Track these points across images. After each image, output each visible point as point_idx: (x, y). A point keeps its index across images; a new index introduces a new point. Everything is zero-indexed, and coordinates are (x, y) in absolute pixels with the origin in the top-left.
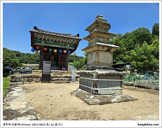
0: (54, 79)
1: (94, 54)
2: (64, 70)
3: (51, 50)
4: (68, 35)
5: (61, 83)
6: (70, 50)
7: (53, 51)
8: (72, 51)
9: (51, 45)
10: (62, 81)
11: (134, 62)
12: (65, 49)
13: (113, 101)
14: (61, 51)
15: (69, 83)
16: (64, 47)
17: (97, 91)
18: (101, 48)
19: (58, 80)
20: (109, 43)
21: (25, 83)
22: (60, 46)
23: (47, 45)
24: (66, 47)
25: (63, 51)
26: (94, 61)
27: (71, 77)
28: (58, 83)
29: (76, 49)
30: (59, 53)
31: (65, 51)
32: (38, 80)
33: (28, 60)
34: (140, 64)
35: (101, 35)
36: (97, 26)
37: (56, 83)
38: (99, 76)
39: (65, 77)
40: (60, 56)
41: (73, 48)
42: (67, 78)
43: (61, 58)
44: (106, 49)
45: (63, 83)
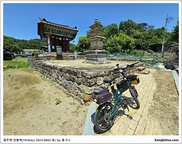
0: (64, 58)
1: (95, 42)
2: (67, 52)
3: (57, 38)
4: (67, 26)
5: (69, 60)
6: (70, 38)
7: (58, 38)
8: (72, 39)
9: (57, 34)
10: (69, 59)
11: (108, 47)
12: (67, 38)
13: (104, 63)
14: (64, 39)
15: (74, 60)
16: (66, 36)
17: (97, 59)
18: (98, 39)
19: (67, 58)
20: (102, 36)
21: (46, 60)
22: (63, 35)
23: (54, 34)
24: (67, 36)
25: (65, 39)
26: (95, 45)
27: (74, 57)
28: (68, 60)
29: (74, 38)
30: (63, 40)
31: (67, 39)
32: (54, 59)
33: (25, 46)
34: (112, 48)
35: (99, 31)
36: (96, 26)
37: (66, 60)
38: (98, 53)
39: (70, 57)
40: (64, 42)
41: (72, 37)
42: (72, 57)
43: (65, 44)
44: (101, 39)
45: (71, 60)
